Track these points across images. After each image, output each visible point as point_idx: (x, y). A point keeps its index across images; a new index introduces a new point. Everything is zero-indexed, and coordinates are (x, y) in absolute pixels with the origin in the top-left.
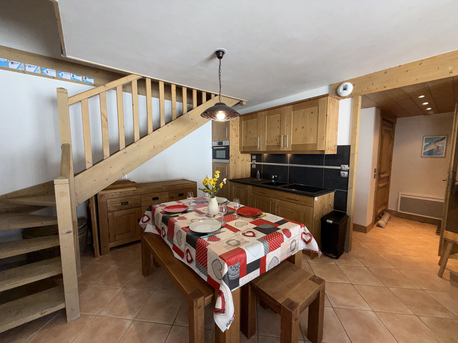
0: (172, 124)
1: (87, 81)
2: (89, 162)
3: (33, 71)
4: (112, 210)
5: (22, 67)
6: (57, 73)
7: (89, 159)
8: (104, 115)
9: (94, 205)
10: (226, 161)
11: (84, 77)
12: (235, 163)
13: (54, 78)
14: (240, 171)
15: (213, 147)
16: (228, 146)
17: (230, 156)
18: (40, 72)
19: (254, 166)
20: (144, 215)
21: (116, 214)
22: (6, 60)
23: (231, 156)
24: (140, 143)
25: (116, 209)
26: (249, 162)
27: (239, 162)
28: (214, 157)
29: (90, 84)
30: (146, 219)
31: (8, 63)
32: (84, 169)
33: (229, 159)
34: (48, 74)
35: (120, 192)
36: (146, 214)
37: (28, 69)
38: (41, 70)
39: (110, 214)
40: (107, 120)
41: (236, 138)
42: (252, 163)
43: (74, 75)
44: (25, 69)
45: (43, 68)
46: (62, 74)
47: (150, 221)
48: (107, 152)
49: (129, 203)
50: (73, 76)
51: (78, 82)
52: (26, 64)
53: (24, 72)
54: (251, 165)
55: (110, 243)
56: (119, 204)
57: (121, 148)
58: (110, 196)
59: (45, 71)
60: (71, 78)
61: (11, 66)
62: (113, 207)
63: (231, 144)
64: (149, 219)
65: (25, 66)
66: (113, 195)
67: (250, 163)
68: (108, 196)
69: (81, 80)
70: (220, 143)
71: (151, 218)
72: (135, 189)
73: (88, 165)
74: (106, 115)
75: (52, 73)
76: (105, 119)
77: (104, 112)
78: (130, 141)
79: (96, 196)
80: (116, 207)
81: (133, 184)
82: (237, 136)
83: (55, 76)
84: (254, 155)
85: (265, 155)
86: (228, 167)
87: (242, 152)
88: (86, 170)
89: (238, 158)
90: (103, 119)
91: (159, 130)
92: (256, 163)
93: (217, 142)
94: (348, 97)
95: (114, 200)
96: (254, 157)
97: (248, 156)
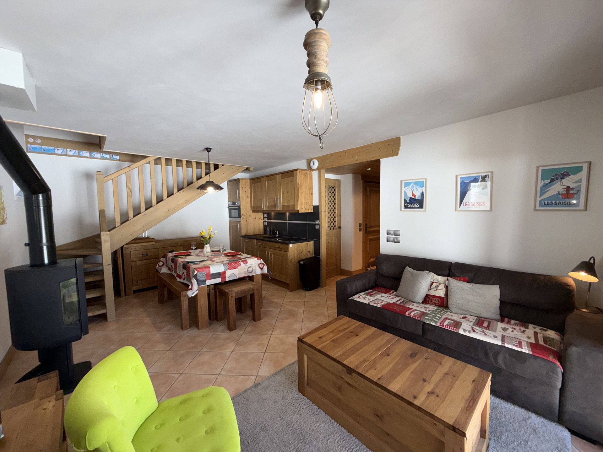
0: (183, 191)
1: (114, 158)
2: (118, 222)
3: (72, 154)
4: (134, 260)
5: (64, 152)
6: (90, 154)
7: (118, 220)
8: (129, 188)
9: (121, 256)
10: (238, 219)
11: (111, 155)
12: (247, 221)
13: (88, 157)
14: (252, 228)
15: (229, 207)
16: (239, 206)
17: (241, 215)
18: (77, 155)
19: (266, 224)
20: (160, 261)
21: (138, 263)
22: (54, 148)
23: (243, 215)
24: (157, 207)
25: (138, 259)
26: (261, 219)
27: (251, 220)
28: (230, 216)
29: (117, 160)
30: (161, 264)
31: (55, 149)
32: (114, 227)
33: (240, 218)
34: (83, 155)
35: (142, 246)
36: (161, 260)
37: (69, 153)
38: (78, 152)
39: (133, 263)
40: (131, 191)
41: (247, 199)
42: (264, 221)
43: (104, 154)
44: (67, 153)
45: (80, 151)
46: (94, 154)
47: (165, 265)
48: (131, 214)
49: (149, 255)
50: (102, 155)
51: (107, 159)
52: (68, 150)
53: (66, 155)
54: (264, 222)
55: (133, 287)
56: (140, 256)
57: (142, 211)
58: (133, 249)
59: (81, 153)
60: (101, 156)
61: (57, 152)
62: (136, 257)
63: (242, 205)
64: (164, 264)
65: (67, 151)
66: (135, 248)
67: (263, 221)
68: (132, 249)
69: (109, 158)
70: (234, 204)
71: (165, 263)
72: (154, 243)
73: (118, 224)
74: (130, 188)
75: (87, 154)
76: (130, 191)
77: (129, 185)
78: (149, 206)
79: (122, 248)
80: (138, 258)
81: (152, 240)
82: (248, 197)
83: (89, 156)
84: (265, 213)
85: (273, 213)
86: (240, 225)
87: (253, 211)
88: (115, 227)
89: (250, 216)
90: (129, 190)
91: (172, 196)
92: (267, 221)
93: (232, 202)
94: (316, 170)
95: (136, 252)
96: (266, 215)
97: (261, 215)
